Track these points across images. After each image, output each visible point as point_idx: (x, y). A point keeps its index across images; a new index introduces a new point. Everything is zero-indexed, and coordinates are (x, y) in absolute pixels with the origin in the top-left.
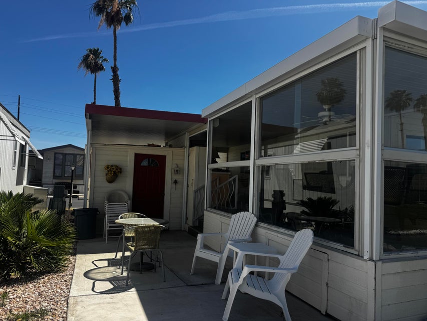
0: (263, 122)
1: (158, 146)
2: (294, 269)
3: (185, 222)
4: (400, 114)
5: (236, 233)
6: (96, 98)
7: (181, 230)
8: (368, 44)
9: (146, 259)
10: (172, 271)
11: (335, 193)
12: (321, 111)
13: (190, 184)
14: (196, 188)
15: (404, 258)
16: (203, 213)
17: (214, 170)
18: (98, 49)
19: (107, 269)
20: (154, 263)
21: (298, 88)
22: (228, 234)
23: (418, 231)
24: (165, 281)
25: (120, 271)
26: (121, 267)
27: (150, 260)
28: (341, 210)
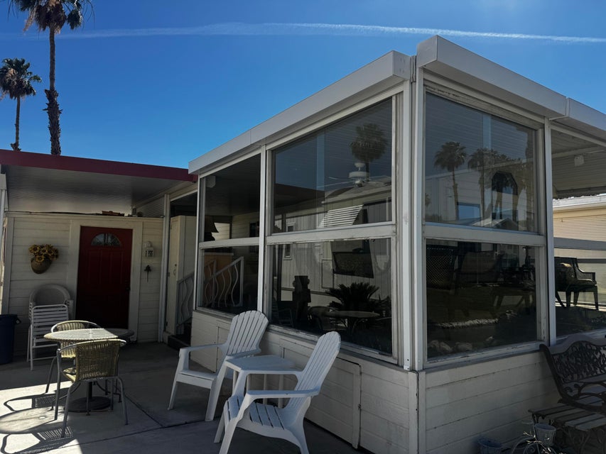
0: (277, 182)
1: (119, 215)
2: (315, 390)
3: (163, 329)
4: (454, 175)
5: (238, 343)
6: (20, 136)
7: (157, 341)
8: (406, 88)
9: (97, 392)
10: (138, 406)
11: (373, 277)
12: (353, 171)
13: (171, 271)
14: (181, 278)
15: (451, 364)
16: (191, 314)
17: (207, 250)
18: (23, 61)
19: (30, 412)
20: (110, 396)
21: (320, 139)
22: (227, 344)
23: (476, 322)
24: (127, 424)
25: (53, 413)
26: (54, 408)
27: (104, 392)
28: (382, 299)
